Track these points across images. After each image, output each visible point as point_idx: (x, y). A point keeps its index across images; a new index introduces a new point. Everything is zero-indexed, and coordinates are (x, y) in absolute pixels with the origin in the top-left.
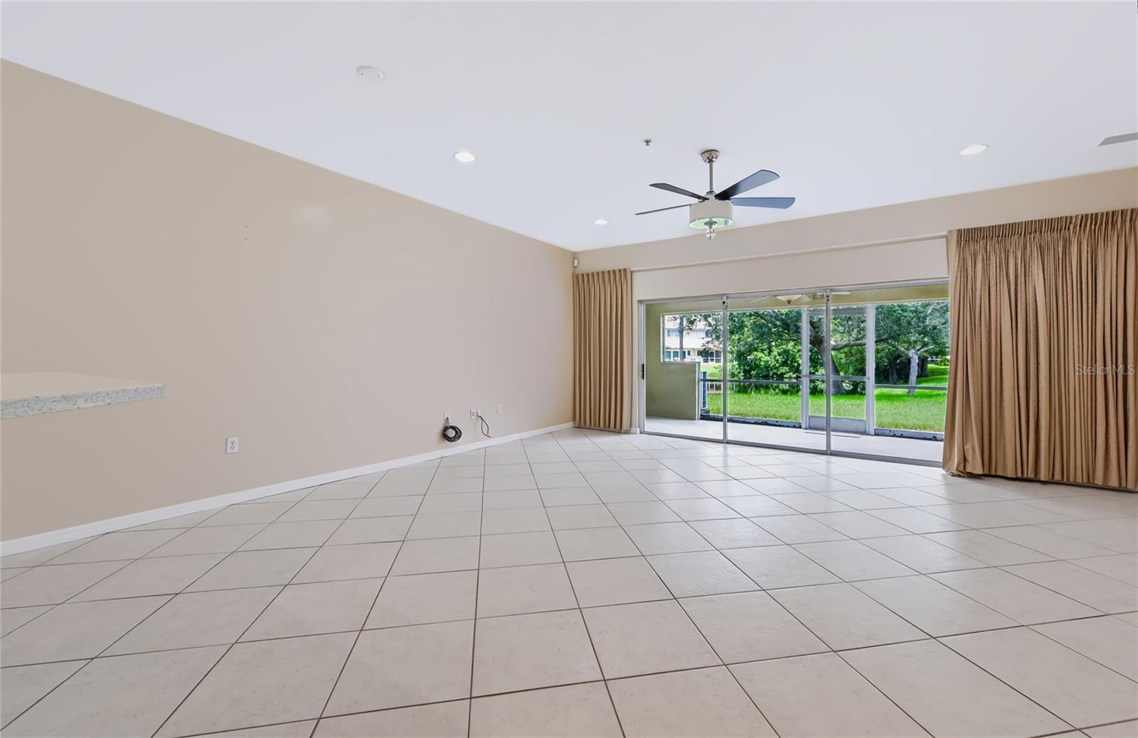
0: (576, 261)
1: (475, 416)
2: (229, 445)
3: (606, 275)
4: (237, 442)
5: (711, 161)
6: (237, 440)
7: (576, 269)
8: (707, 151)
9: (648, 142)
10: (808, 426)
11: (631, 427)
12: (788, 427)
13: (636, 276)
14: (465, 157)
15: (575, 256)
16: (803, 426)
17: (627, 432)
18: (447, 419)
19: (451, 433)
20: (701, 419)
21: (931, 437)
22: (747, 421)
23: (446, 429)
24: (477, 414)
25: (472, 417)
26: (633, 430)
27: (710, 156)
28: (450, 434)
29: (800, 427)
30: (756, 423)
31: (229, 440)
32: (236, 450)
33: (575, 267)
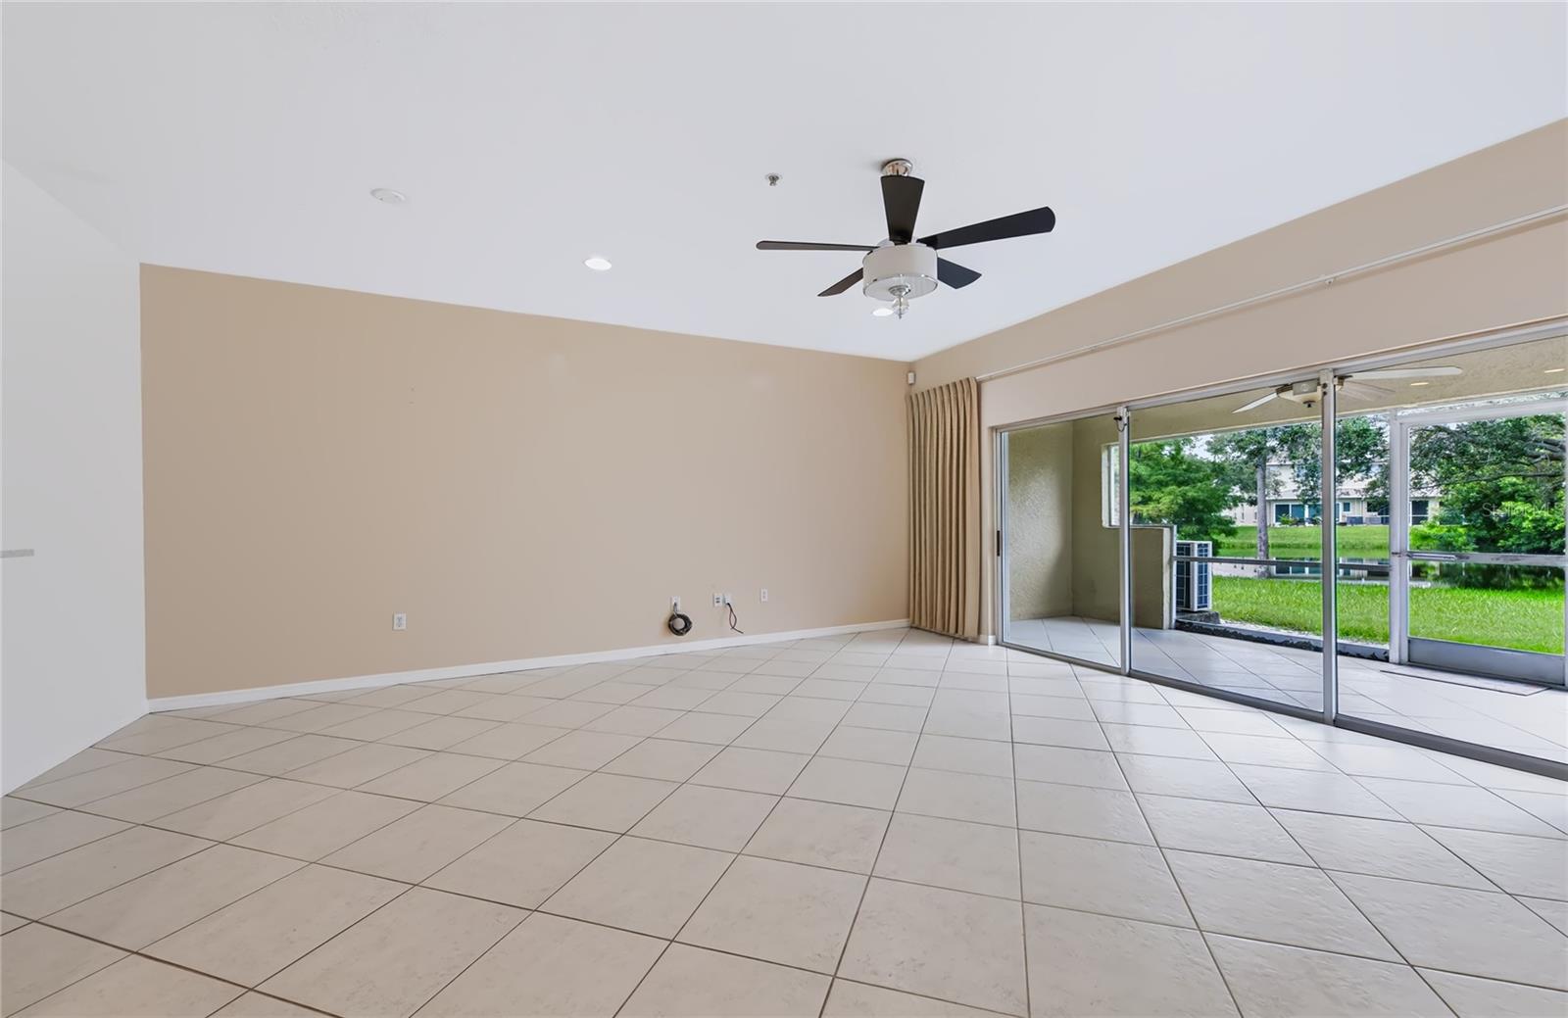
0: (911, 375)
1: (721, 603)
2: (396, 621)
3: (944, 389)
4: (405, 618)
6: (404, 616)
7: (913, 388)
9: (774, 179)
10: (1405, 657)
11: (979, 632)
13: (986, 389)
14: (598, 264)
15: (911, 367)
16: (1394, 656)
17: (975, 641)
18: (675, 604)
19: (680, 624)
20: (1177, 628)
23: (673, 618)
24: (724, 601)
25: (716, 604)
26: (982, 637)
27: (893, 169)
28: (678, 625)
29: (1386, 660)
31: (396, 616)
32: (404, 627)
33: (911, 384)
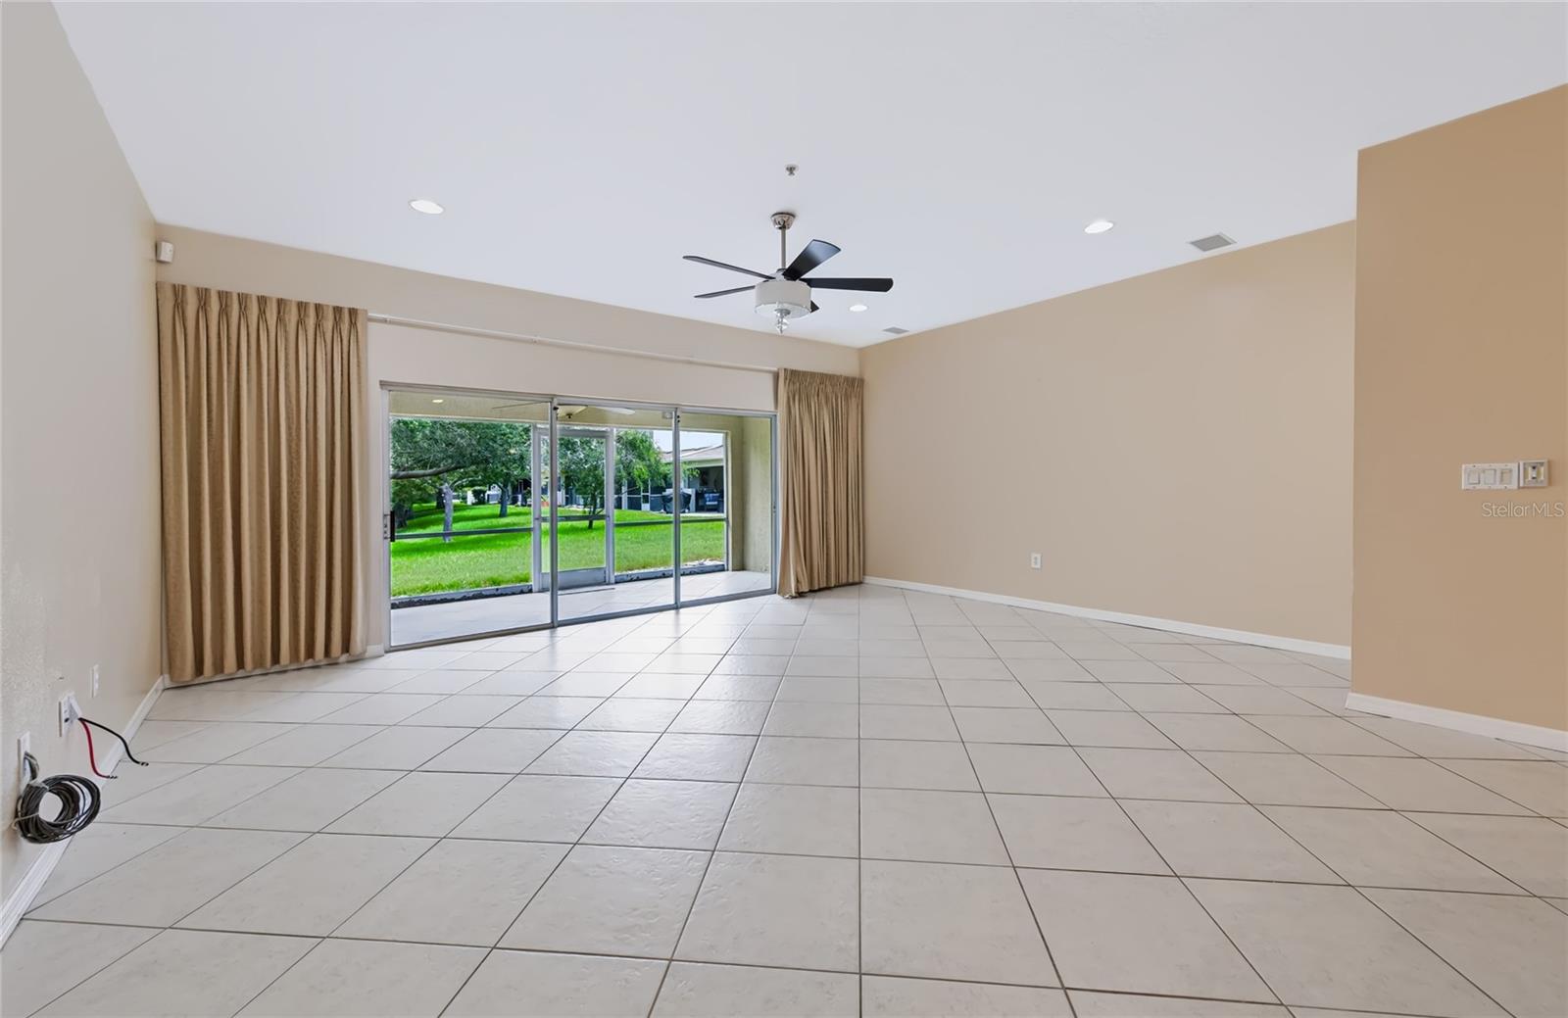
0: (167, 246)
5: (783, 228)
8: (788, 214)
12: (514, 594)
21: (660, 574)
22: (449, 598)
23: (29, 800)
27: (784, 220)
29: (530, 591)
30: (465, 598)
33: (163, 263)
